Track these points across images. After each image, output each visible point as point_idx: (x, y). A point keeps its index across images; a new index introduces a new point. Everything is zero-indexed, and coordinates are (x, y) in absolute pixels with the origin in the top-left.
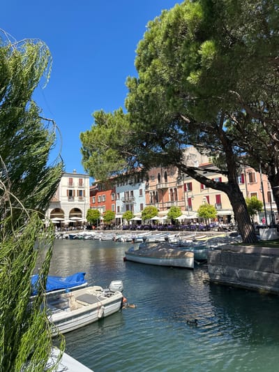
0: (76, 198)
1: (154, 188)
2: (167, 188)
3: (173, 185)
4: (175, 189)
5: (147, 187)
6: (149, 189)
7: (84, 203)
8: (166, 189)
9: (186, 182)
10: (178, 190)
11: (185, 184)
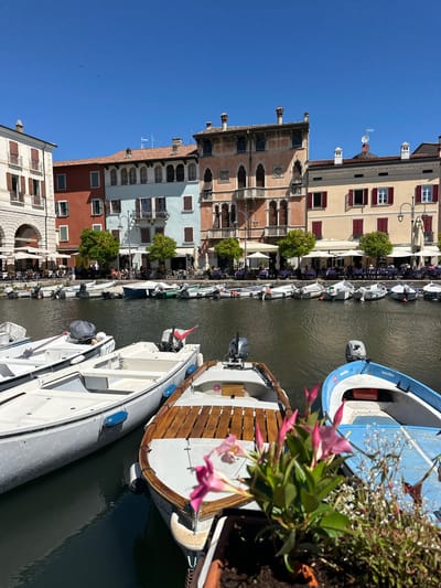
0: (28, 199)
1: (228, 198)
2: (263, 200)
3: (279, 195)
4: (284, 204)
5: (206, 193)
6: (214, 198)
7: (43, 213)
8: (261, 201)
9: (311, 190)
10: (290, 205)
11: (309, 195)
